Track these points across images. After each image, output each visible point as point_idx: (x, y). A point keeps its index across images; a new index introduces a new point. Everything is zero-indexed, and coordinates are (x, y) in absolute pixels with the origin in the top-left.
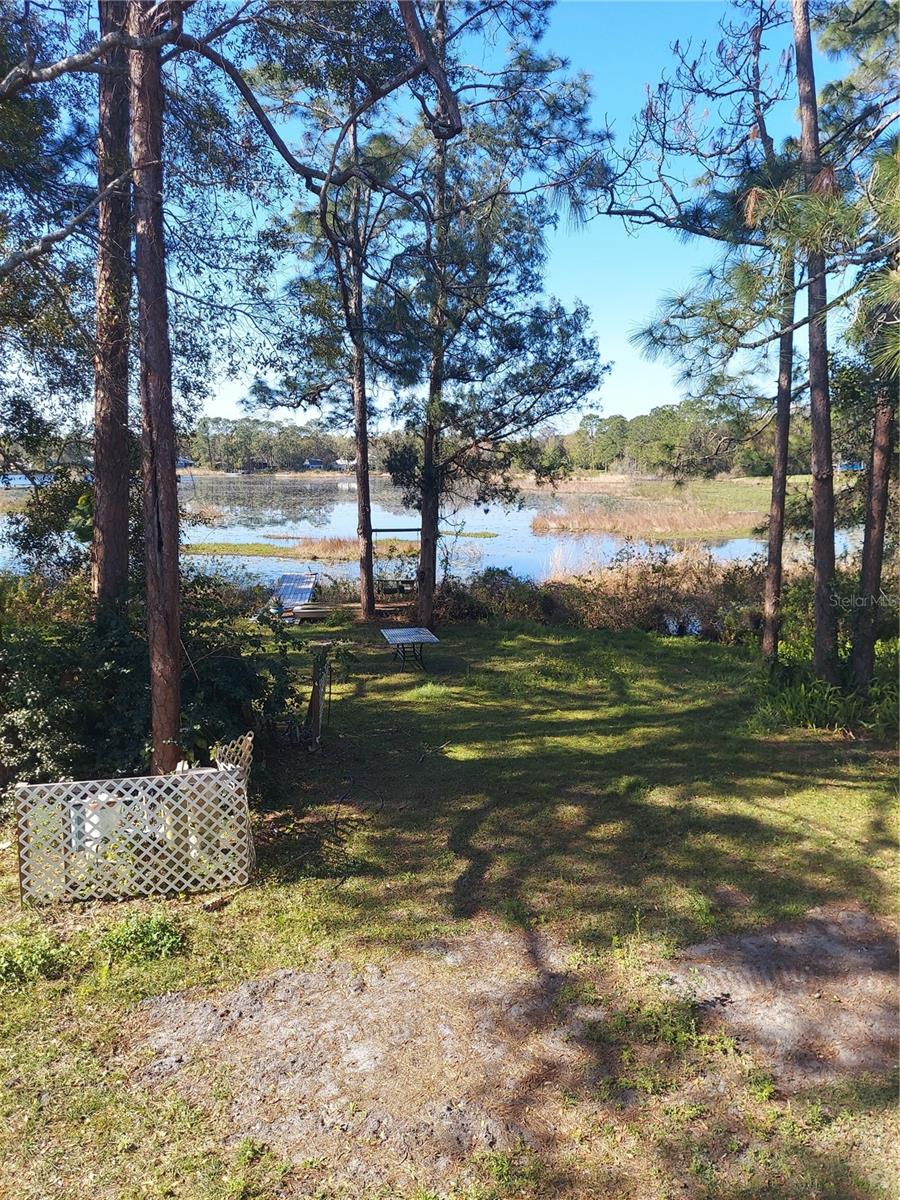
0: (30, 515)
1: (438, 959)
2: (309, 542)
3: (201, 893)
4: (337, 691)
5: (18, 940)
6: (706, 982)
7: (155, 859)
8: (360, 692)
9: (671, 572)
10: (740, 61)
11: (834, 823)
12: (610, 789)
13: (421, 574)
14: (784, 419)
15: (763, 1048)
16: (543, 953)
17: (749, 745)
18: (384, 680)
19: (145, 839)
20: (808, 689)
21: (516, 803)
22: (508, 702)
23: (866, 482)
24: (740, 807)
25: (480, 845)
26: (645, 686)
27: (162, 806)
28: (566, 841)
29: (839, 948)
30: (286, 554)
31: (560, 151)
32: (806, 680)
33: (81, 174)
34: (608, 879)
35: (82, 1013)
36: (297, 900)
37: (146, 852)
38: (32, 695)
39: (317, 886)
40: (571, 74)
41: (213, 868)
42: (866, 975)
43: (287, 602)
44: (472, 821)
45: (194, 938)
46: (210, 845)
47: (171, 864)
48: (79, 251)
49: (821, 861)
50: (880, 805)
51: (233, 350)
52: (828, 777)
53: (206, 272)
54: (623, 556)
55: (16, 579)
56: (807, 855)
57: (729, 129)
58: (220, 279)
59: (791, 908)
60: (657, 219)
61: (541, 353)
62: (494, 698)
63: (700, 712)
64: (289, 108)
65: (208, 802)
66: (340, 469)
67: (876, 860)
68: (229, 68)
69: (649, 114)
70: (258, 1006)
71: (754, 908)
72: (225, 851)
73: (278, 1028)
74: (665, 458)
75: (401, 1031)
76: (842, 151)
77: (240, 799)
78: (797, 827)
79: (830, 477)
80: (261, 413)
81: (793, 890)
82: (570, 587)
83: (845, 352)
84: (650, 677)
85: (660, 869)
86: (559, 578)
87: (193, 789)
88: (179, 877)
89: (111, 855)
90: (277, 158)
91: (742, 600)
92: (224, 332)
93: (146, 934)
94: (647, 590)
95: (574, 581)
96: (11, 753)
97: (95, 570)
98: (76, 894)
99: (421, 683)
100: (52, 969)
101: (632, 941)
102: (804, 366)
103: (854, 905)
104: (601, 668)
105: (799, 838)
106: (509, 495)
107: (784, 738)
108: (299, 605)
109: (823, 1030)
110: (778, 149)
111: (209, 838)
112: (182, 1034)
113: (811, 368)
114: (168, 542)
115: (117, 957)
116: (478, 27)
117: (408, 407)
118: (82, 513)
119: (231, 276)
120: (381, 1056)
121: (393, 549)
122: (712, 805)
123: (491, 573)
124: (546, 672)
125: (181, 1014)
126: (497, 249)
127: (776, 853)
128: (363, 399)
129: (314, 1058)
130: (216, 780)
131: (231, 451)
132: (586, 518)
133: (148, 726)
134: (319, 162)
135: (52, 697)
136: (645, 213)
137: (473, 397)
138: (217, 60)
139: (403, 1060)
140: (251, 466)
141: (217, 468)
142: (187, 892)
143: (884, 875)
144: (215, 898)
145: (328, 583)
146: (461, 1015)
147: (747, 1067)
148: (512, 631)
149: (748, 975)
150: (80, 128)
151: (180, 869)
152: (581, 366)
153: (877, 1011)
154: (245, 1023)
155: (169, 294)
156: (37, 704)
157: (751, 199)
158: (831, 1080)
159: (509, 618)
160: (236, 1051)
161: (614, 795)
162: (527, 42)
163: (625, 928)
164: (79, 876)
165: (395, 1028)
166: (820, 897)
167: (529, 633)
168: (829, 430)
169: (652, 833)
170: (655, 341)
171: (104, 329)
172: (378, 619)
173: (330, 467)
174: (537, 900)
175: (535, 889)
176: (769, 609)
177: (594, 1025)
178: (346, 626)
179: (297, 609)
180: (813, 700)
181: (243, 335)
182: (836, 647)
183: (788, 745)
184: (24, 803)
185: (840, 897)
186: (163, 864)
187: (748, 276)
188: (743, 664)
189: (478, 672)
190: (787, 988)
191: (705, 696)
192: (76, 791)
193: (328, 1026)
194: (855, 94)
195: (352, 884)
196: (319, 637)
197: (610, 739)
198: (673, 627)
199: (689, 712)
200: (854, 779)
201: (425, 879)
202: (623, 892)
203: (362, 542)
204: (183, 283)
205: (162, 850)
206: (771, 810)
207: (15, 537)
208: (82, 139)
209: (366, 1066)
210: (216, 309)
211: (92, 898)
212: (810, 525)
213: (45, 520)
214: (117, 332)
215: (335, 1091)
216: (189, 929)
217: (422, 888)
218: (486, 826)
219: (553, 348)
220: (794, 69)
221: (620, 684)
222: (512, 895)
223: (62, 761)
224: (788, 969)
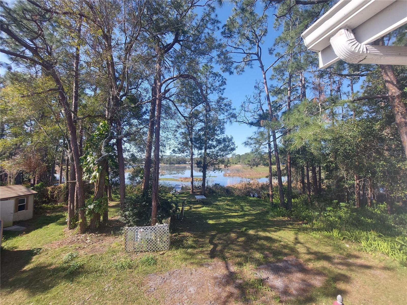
0: (132, 174)
1: (207, 268)
2: (181, 178)
3: (159, 251)
4: (186, 208)
5: (124, 260)
6: (263, 274)
7: (151, 243)
8: (191, 209)
9: (251, 185)
10: (257, 98)
11: (287, 238)
12: (241, 230)
13: (202, 185)
14: (270, 157)
15: (277, 290)
16: (229, 267)
17: (269, 221)
18: (195, 206)
19: (149, 239)
20: (279, 209)
21: (222, 233)
22: (220, 211)
23: (287, 168)
24: (268, 234)
25: (215, 242)
26: (247, 208)
27: (153, 232)
28: (233, 242)
29: (291, 266)
30: (176, 180)
31: (227, 111)
32: (279, 207)
33: (147, 117)
34: (242, 250)
35: (135, 277)
36: (178, 253)
37: (149, 242)
38: (130, 209)
39: (182, 250)
40: (228, 100)
41: (162, 246)
42: (297, 272)
43: (177, 190)
44: (213, 237)
45: (158, 261)
46: (162, 241)
47: (154, 245)
48: (145, 129)
49: (285, 247)
50: (296, 234)
51: (170, 145)
52: (285, 228)
53: (166, 132)
54: (241, 181)
55: (128, 185)
56: (282, 245)
57: (256, 109)
58: (169, 133)
59: (280, 257)
60: (245, 123)
61: (225, 144)
62: (217, 210)
63: (258, 213)
64: (181, 106)
65: (162, 232)
66: (187, 164)
67: (297, 246)
68: (172, 101)
69: (242, 106)
70: (170, 277)
71: (273, 257)
72: (164, 242)
73: (175, 282)
74: (248, 163)
75: (200, 284)
76: (276, 111)
77: (168, 231)
78: (280, 239)
79: (280, 167)
80: (174, 154)
81: (280, 253)
82: (231, 187)
83: (280, 144)
84: (248, 206)
85: (252, 248)
86: (229, 185)
87: (159, 229)
88: (155, 247)
89: (142, 242)
90: (179, 115)
91: (265, 190)
92: (168, 142)
93: (148, 260)
94: (247, 188)
95: (232, 186)
96: (125, 220)
97: (143, 184)
98: (135, 250)
99: (203, 207)
100: (130, 267)
101: (247, 264)
102: (273, 147)
103: (293, 257)
104: (238, 204)
105: (281, 241)
106: (219, 169)
107: (275, 219)
108: (179, 190)
109: (290, 286)
110: (265, 111)
111: (161, 239)
112: (155, 283)
113: (274, 147)
114: (157, 179)
115: (143, 265)
116: (212, 93)
117: (200, 154)
118: (142, 174)
119: (170, 133)
120: (196, 290)
121: (197, 180)
122: (262, 234)
123: (216, 184)
124: (228, 205)
125: (155, 278)
126: (216, 127)
127: (276, 245)
128: (192, 152)
129: (182, 290)
130: (163, 227)
131: (167, 161)
132: (234, 173)
133: (151, 215)
134: (186, 115)
135: (134, 209)
136: (242, 122)
137: (212, 152)
138: (170, 100)
139: (200, 291)
140: (171, 163)
141: (165, 164)
142: (156, 251)
143: (299, 250)
144: (162, 252)
145: (184, 186)
146: (212, 281)
147: (274, 294)
148: (221, 196)
149: (272, 272)
150: (147, 110)
151: (156, 246)
152: (232, 146)
153: (300, 282)
154: (168, 281)
155: (160, 136)
156: (131, 210)
157: (261, 122)
158: (292, 298)
159: (220, 193)
160: (166, 287)
161: (242, 231)
162: (221, 95)
163: (246, 261)
164: (136, 246)
165: (199, 284)
166: (286, 255)
167: (224, 197)
168: (279, 159)
169: (251, 240)
170: (246, 144)
171: (148, 142)
172: (194, 194)
173: (185, 163)
174: (227, 255)
175: (227, 252)
176: (270, 193)
177: (240, 284)
178: (188, 195)
179: (179, 191)
180: (281, 211)
181: (172, 143)
182: (284, 201)
183: (277, 221)
184: (127, 231)
185: (290, 255)
186: (152, 244)
187: (262, 134)
188: (266, 203)
189: (214, 204)
190: (281, 276)
191: (259, 210)
192: (137, 229)
193: (185, 282)
194: (277, 103)
195: (189, 250)
196: (183, 197)
197: (241, 219)
198: (252, 196)
199: (256, 214)
200: (291, 228)
201: (204, 249)
202: (245, 253)
203: (191, 178)
204: (162, 134)
205: (152, 242)
206: (274, 235)
207: (129, 178)
208: (147, 111)
209: (193, 292)
210: (167, 138)
211: (138, 251)
212: (277, 176)
213: (135, 175)
214: (150, 142)
215: (186, 298)
216: (157, 259)
217: (204, 251)
218: (216, 238)
219: (227, 143)
220: (266, 99)
221: (242, 207)
222: (222, 254)
223: (134, 222)
224: (281, 271)
